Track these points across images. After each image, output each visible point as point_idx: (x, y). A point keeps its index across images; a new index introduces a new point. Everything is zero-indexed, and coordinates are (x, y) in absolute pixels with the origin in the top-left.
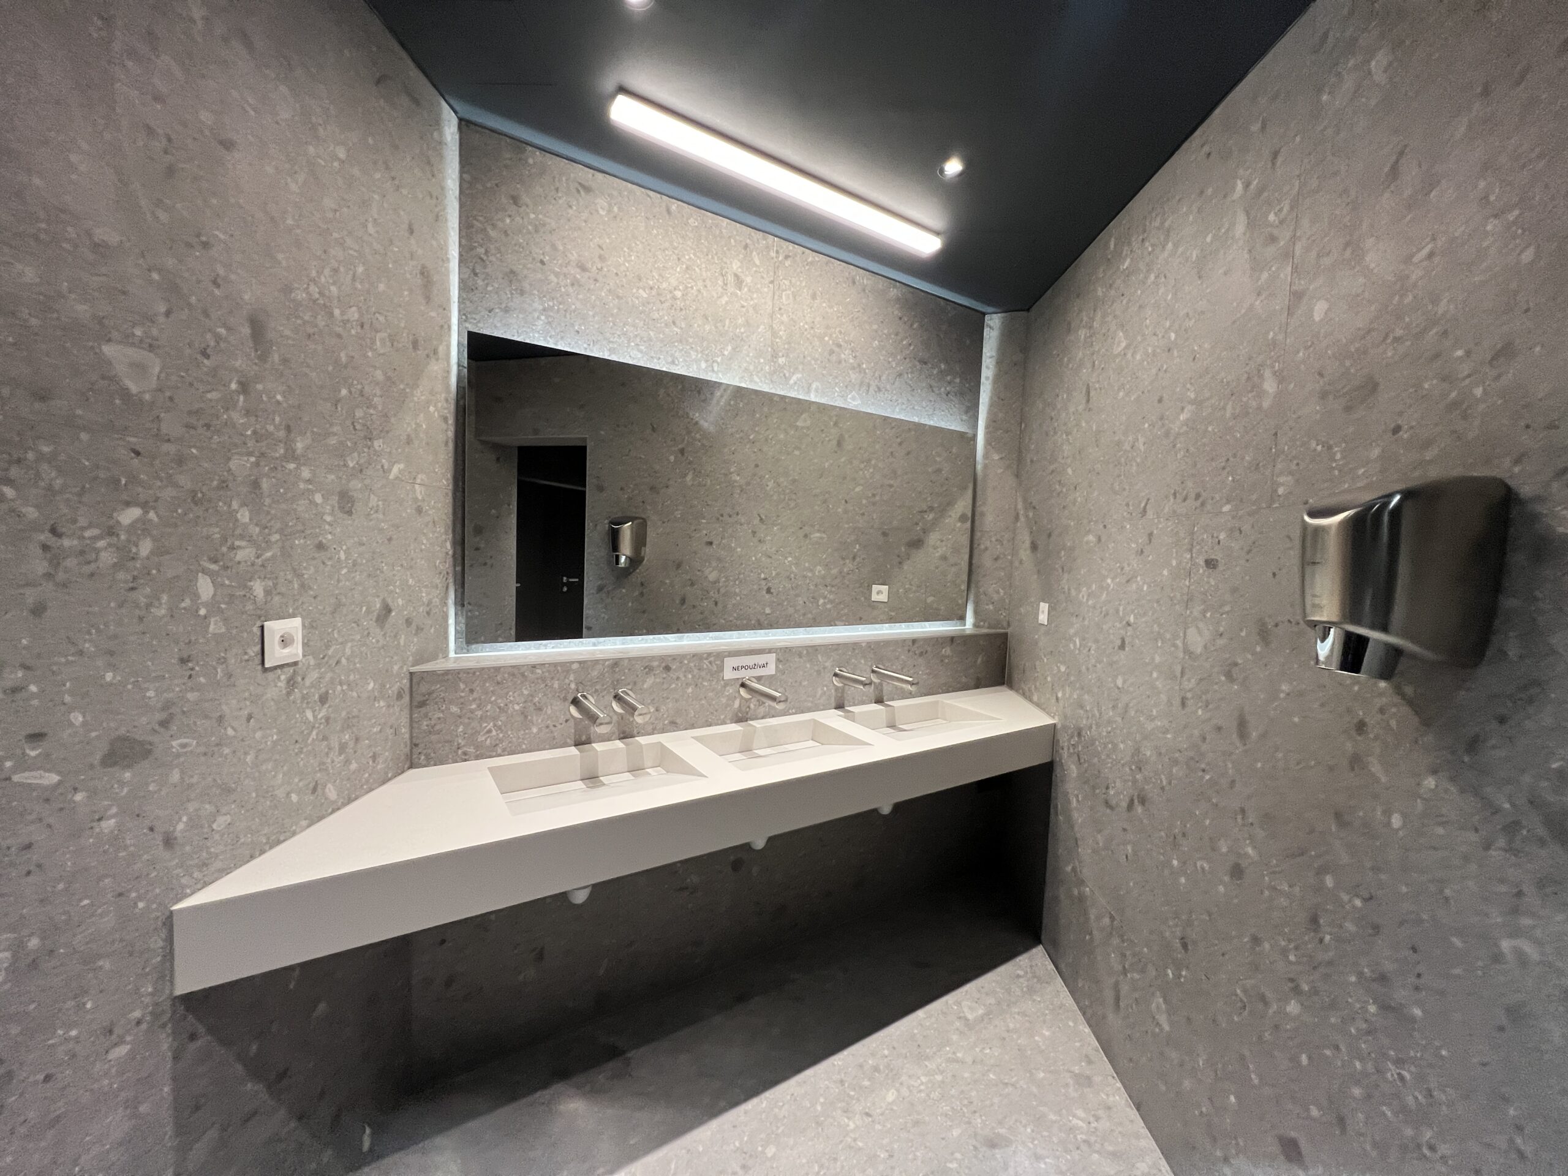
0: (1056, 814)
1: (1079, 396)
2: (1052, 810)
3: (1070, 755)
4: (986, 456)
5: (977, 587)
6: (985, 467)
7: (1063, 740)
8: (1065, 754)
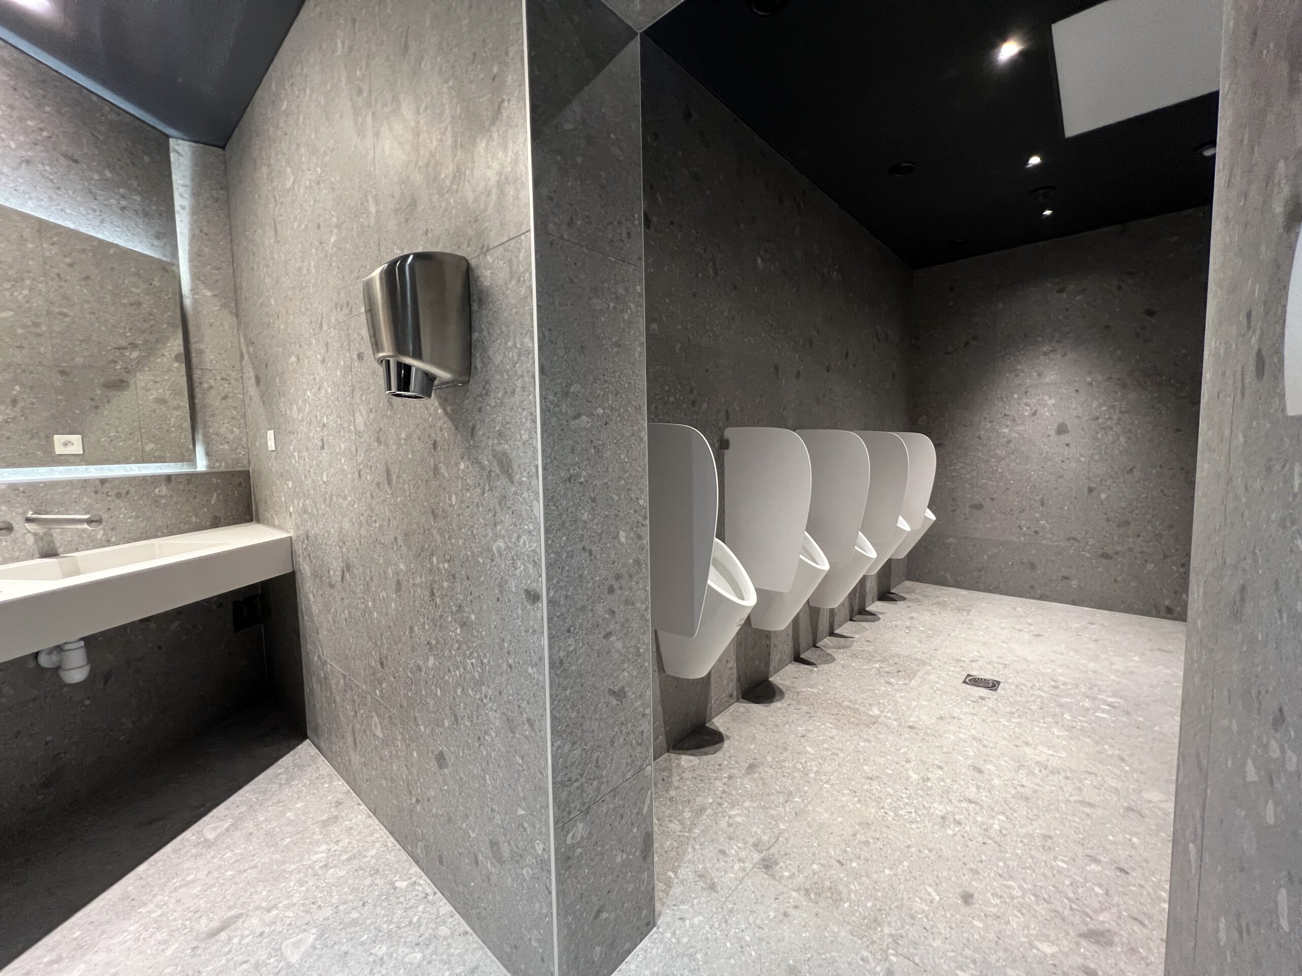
0: (303, 617)
1: (270, 231)
2: (300, 615)
3: (304, 558)
4: (194, 290)
5: (205, 427)
6: (195, 301)
7: (298, 548)
8: (301, 559)
